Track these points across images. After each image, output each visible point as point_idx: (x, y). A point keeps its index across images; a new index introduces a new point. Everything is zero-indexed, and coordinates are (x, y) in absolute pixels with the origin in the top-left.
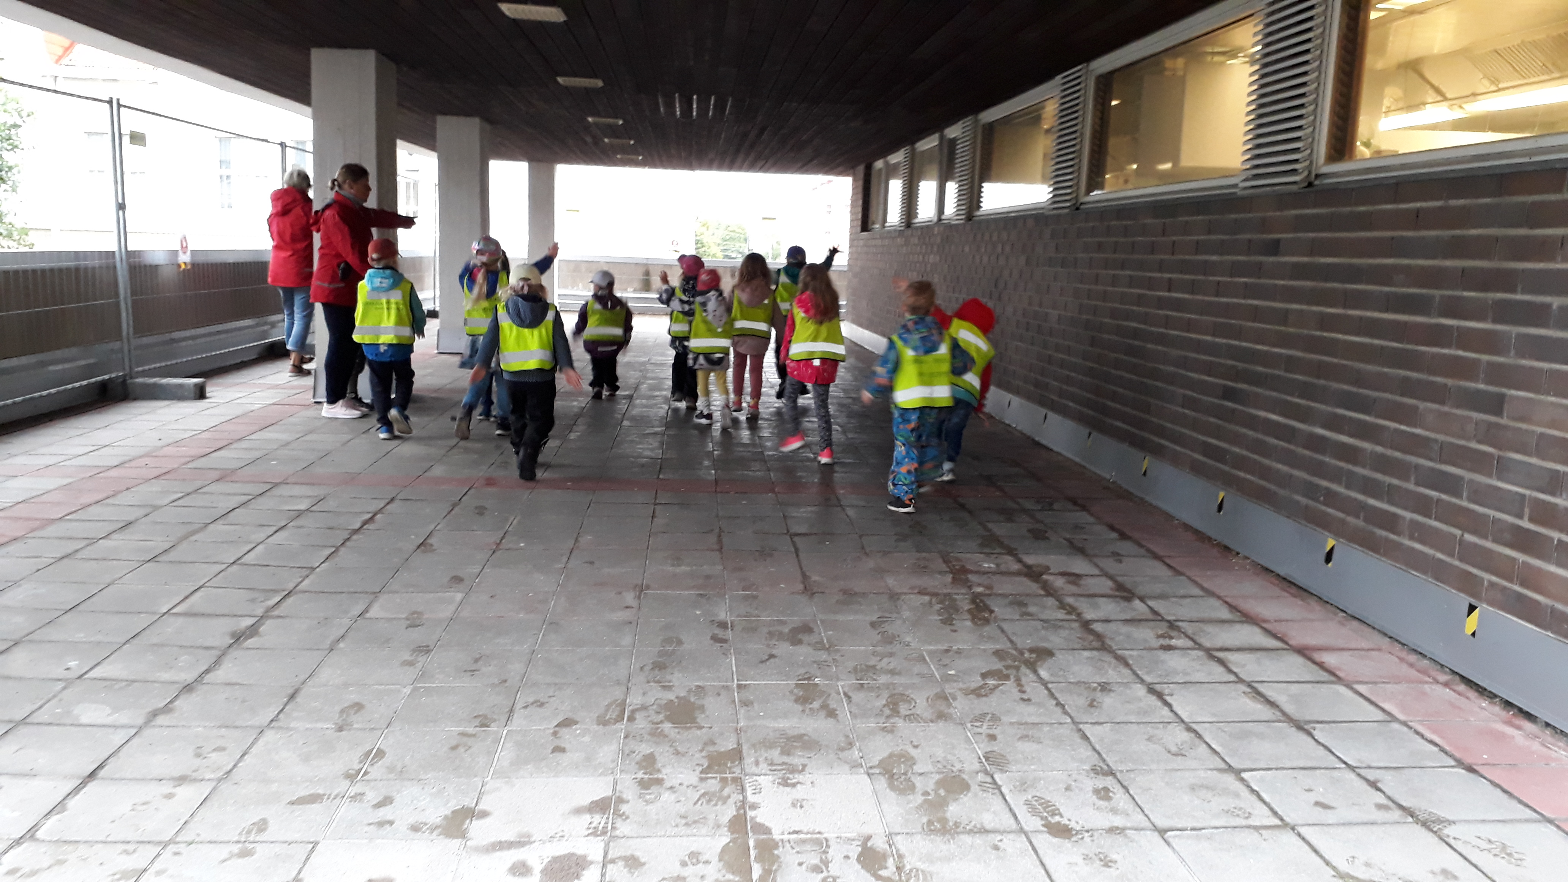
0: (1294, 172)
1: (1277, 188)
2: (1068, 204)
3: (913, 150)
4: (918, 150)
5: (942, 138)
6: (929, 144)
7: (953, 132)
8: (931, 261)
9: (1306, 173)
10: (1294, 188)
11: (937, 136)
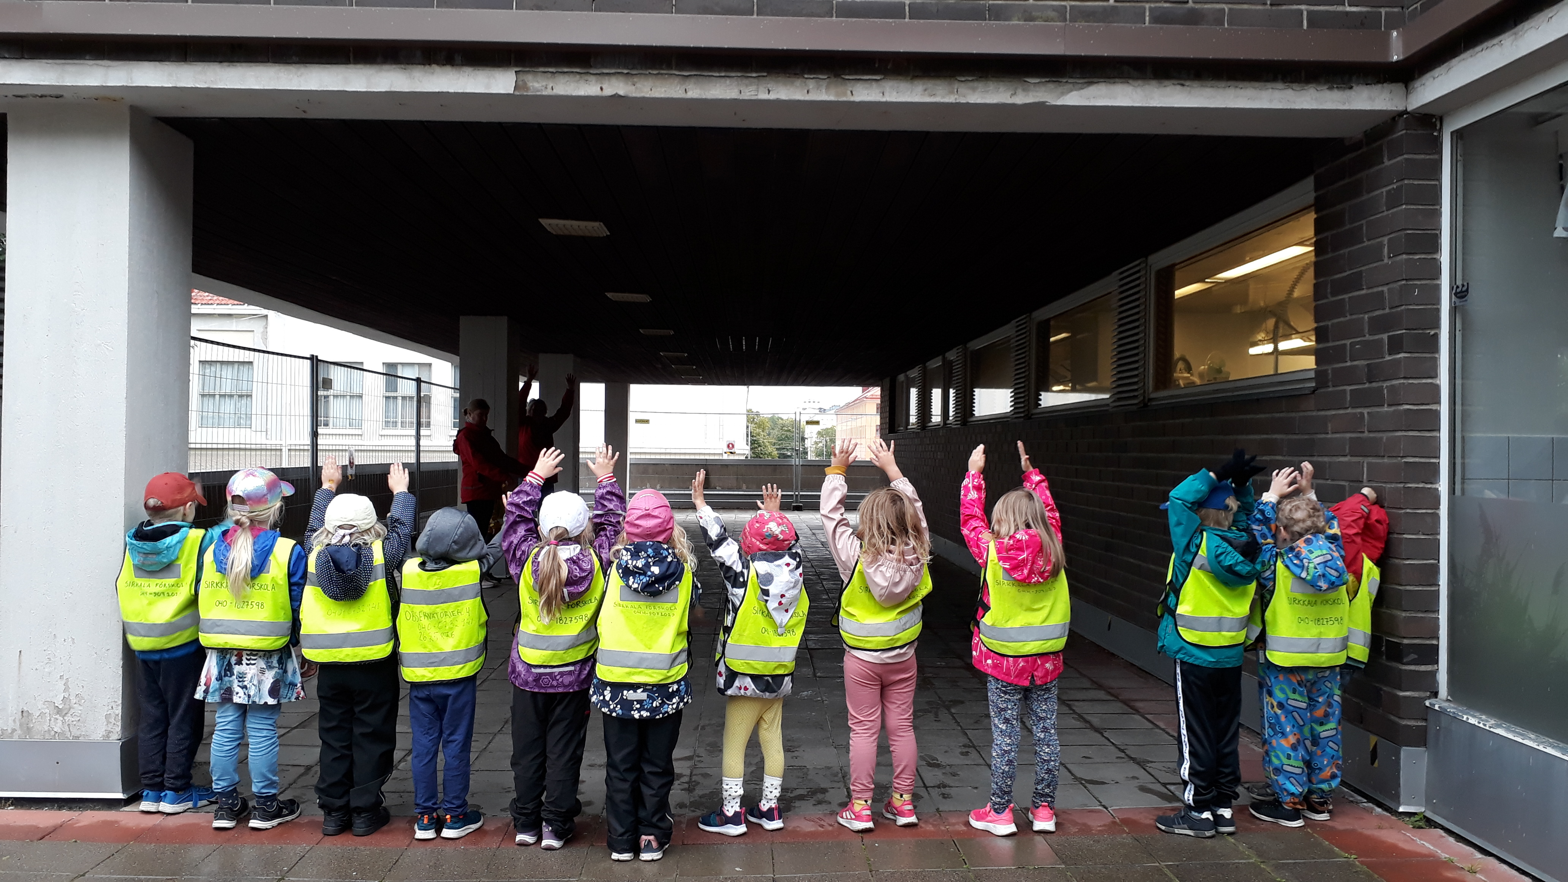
0: (1135, 397)
1: (1127, 407)
2: (1022, 415)
3: (925, 368)
4: (928, 368)
5: (944, 359)
6: (935, 363)
7: (952, 355)
8: (939, 457)
9: (1142, 398)
10: (1135, 408)
11: (940, 357)
